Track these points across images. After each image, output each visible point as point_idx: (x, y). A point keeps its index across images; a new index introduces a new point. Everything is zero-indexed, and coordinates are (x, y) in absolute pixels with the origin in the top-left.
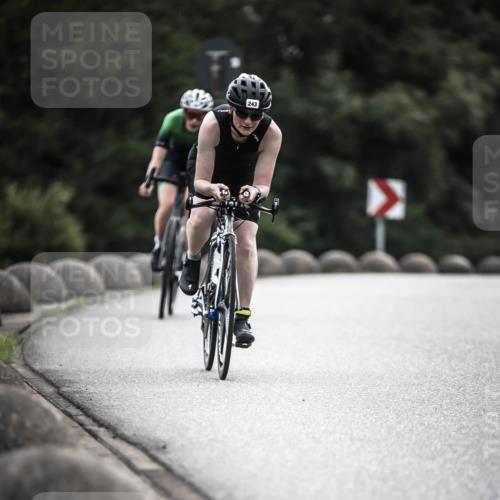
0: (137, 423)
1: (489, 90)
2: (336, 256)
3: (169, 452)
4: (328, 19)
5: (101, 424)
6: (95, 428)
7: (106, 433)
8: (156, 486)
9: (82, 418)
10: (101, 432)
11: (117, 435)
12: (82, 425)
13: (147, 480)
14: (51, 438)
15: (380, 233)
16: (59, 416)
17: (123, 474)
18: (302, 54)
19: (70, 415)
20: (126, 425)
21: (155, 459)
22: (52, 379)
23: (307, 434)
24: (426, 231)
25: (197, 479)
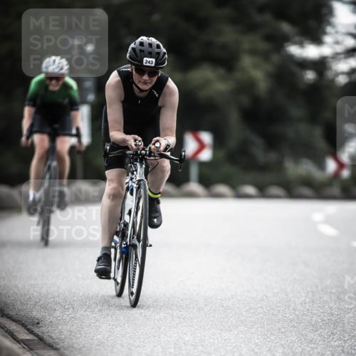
3: (42, 327)
11: (4, 315)
20: (11, 307)
21: (31, 332)
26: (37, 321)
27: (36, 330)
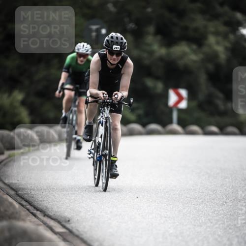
0: (55, 209)
1: (228, 45)
2: (153, 126)
3: (71, 223)
4: (149, 10)
5: (38, 210)
6: (35, 212)
7: (40, 214)
8: (65, 240)
9: (28, 207)
10: (38, 213)
11: (46, 215)
12: (28, 210)
13: (60, 237)
14: (13, 216)
15: (175, 115)
16: (17, 205)
17: (48, 234)
18: (136, 27)
19: (22, 205)
20: (50, 210)
21: (64, 227)
22: (13, 187)
23: (139, 214)
24: (197, 114)
25: (85, 236)
26: (68, 219)
27: (68, 226)
